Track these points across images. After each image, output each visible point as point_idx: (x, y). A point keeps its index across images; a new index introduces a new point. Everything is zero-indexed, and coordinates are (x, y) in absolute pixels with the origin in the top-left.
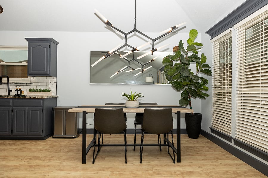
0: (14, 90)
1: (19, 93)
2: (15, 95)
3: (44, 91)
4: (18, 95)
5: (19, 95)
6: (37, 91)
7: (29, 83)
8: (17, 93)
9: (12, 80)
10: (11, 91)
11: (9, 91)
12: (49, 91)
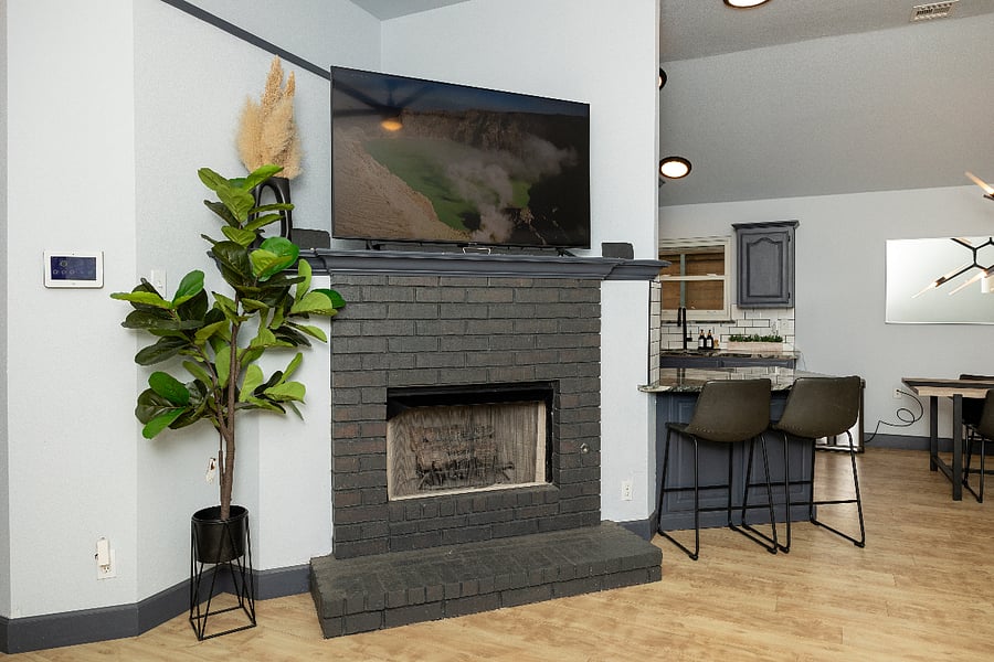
0: (695, 337)
1: (709, 344)
2: (700, 348)
3: (765, 339)
4: (705, 348)
5: (709, 348)
6: (749, 339)
7: (728, 322)
8: (705, 343)
9: (691, 315)
10: (690, 340)
11: (687, 340)
12: (779, 340)
